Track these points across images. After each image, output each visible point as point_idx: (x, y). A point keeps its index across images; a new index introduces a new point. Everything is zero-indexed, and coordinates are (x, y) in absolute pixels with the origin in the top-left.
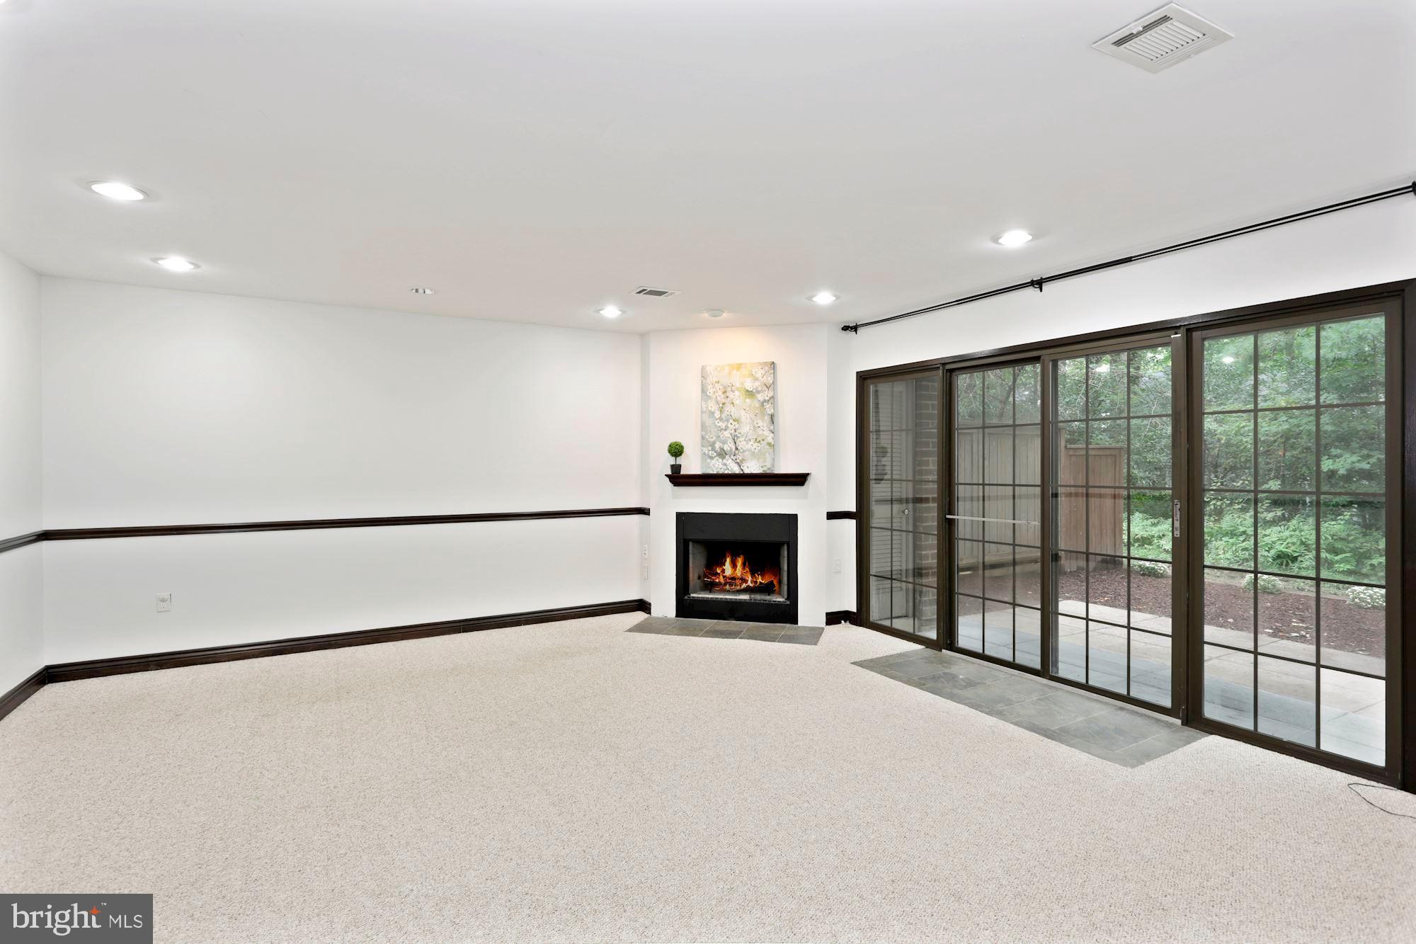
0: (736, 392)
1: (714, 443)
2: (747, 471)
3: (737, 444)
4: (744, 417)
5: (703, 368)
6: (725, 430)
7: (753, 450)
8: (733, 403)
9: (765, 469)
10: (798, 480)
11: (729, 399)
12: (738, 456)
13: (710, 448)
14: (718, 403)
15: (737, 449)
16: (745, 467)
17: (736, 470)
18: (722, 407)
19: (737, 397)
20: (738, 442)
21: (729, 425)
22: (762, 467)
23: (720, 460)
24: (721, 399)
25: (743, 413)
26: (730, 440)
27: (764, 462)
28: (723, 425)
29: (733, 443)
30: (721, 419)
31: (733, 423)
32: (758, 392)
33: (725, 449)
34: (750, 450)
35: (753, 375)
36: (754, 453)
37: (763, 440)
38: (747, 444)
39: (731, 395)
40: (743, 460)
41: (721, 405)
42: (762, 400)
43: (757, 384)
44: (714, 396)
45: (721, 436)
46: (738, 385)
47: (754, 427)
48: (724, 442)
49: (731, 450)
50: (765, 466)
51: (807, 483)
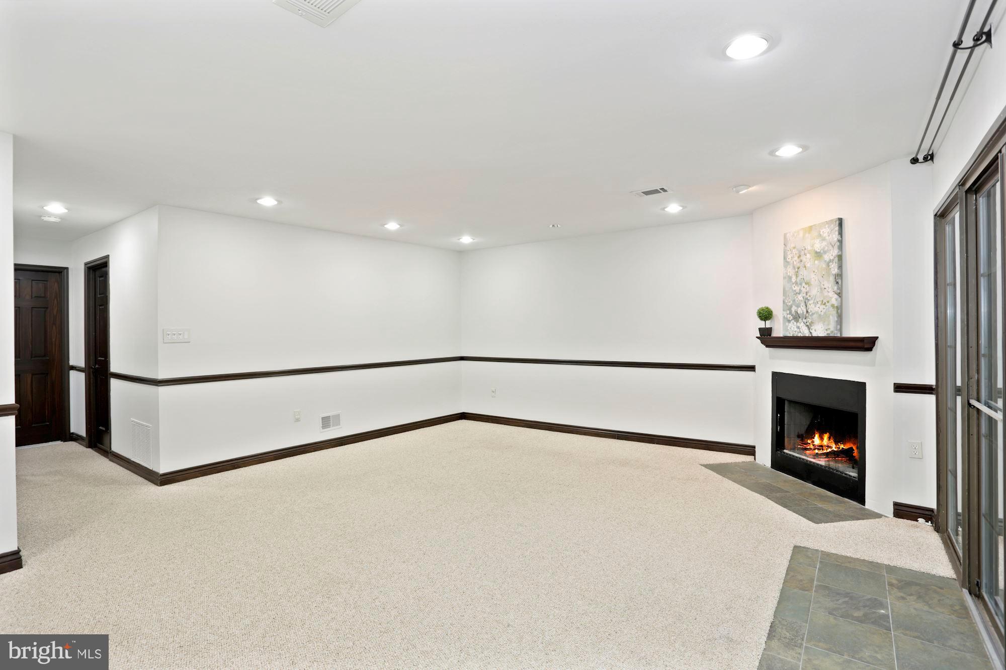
0: (808, 255)
1: (791, 307)
2: (815, 334)
3: (808, 308)
4: (814, 278)
5: (785, 235)
6: (799, 293)
7: (820, 313)
8: (805, 267)
9: (829, 332)
10: (866, 344)
11: (802, 263)
12: (808, 319)
13: (788, 312)
14: (794, 268)
15: (807, 312)
16: (814, 330)
17: (806, 333)
18: (797, 272)
19: (808, 259)
20: (808, 305)
21: (802, 289)
22: (826, 330)
23: (795, 323)
24: (797, 264)
25: (813, 275)
26: (803, 304)
27: (828, 325)
28: (797, 288)
29: (804, 306)
30: (796, 283)
31: (806, 286)
32: (825, 252)
33: (799, 312)
34: (817, 313)
35: (821, 235)
36: (820, 315)
37: (828, 302)
38: (815, 306)
39: (803, 258)
40: (812, 323)
41: (796, 270)
42: (828, 260)
43: (824, 243)
44: (792, 262)
45: (797, 300)
46: (809, 248)
47: (821, 289)
48: (798, 306)
49: (803, 313)
50: (829, 329)
51: (874, 349)
